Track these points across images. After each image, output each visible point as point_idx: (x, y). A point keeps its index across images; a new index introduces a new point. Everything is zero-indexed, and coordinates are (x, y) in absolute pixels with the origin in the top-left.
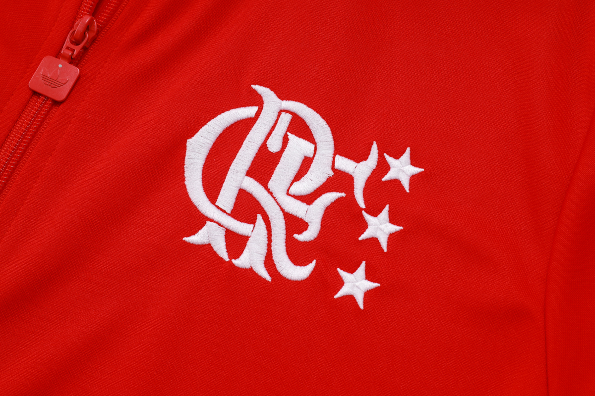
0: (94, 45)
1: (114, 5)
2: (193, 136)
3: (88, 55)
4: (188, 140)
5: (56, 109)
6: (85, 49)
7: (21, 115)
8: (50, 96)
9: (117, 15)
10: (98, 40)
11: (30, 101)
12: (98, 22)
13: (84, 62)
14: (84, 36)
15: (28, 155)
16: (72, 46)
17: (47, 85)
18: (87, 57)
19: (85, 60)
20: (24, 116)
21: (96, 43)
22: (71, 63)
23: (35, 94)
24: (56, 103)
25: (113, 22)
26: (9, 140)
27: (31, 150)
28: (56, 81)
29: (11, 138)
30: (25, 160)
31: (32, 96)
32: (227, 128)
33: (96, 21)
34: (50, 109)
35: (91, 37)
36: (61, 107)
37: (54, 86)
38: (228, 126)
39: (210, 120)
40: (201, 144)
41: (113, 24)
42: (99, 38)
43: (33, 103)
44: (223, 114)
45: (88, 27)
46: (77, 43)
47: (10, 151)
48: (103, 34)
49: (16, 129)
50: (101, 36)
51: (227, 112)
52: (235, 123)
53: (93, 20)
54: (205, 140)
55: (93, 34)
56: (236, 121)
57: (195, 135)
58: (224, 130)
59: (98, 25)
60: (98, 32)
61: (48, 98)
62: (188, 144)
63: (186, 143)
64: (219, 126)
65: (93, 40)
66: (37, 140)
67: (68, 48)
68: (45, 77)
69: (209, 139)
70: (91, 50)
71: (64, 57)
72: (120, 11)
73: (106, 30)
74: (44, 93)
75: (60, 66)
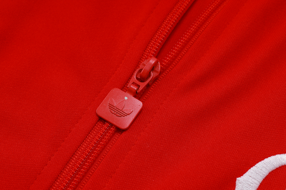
0: (155, 84)
1: (176, 51)
2: (242, 175)
3: (150, 91)
4: (238, 179)
5: (118, 135)
6: (148, 86)
7: (86, 137)
8: (114, 123)
9: (178, 60)
10: (159, 80)
11: (95, 125)
12: (161, 64)
13: (145, 97)
14: (149, 75)
15: (90, 174)
16: (138, 82)
17: (113, 113)
18: (148, 93)
19: (147, 95)
20: (90, 138)
21: (157, 82)
22: (135, 96)
23: (101, 120)
24: (119, 130)
25: (173, 66)
26: (74, 159)
27: (93, 170)
28: (121, 111)
29: (77, 157)
30: (87, 179)
31: (98, 121)
32: (272, 171)
33: (160, 63)
34: (113, 134)
35: (154, 76)
36: (124, 134)
37: (119, 115)
38: (274, 169)
39: (258, 162)
40: (250, 184)
41: (173, 67)
42: (160, 78)
43: (98, 127)
44: (269, 158)
45: (153, 68)
46: (142, 80)
47: (75, 169)
48: (164, 75)
49: (82, 150)
50: (162, 77)
51: (273, 156)
52: (280, 167)
53: (158, 62)
54: (253, 180)
55: (157, 74)
56: (281, 165)
57: (244, 175)
58: (270, 173)
59: (161, 67)
60: (161, 73)
61: (112, 125)
62: (237, 182)
63: (236, 181)
64: (266, 168)
65: (155, 79)
66: (99, 161)
67: (134, 83)
68: (111, 106)
69: (257, 179)
70: (152, 87)
71: (130, 91)
72: (180, 57)
73: (167, 72)
74: (110, 120)
75: (126, 98)
